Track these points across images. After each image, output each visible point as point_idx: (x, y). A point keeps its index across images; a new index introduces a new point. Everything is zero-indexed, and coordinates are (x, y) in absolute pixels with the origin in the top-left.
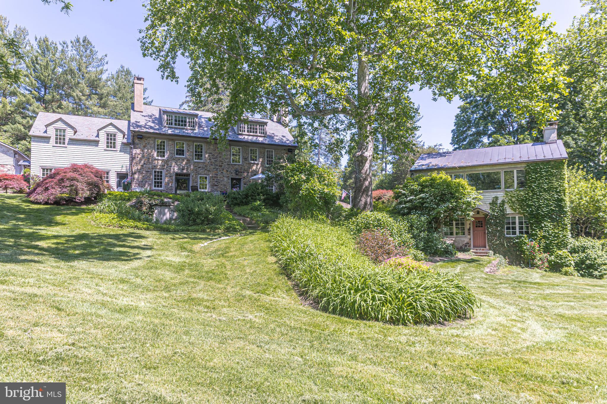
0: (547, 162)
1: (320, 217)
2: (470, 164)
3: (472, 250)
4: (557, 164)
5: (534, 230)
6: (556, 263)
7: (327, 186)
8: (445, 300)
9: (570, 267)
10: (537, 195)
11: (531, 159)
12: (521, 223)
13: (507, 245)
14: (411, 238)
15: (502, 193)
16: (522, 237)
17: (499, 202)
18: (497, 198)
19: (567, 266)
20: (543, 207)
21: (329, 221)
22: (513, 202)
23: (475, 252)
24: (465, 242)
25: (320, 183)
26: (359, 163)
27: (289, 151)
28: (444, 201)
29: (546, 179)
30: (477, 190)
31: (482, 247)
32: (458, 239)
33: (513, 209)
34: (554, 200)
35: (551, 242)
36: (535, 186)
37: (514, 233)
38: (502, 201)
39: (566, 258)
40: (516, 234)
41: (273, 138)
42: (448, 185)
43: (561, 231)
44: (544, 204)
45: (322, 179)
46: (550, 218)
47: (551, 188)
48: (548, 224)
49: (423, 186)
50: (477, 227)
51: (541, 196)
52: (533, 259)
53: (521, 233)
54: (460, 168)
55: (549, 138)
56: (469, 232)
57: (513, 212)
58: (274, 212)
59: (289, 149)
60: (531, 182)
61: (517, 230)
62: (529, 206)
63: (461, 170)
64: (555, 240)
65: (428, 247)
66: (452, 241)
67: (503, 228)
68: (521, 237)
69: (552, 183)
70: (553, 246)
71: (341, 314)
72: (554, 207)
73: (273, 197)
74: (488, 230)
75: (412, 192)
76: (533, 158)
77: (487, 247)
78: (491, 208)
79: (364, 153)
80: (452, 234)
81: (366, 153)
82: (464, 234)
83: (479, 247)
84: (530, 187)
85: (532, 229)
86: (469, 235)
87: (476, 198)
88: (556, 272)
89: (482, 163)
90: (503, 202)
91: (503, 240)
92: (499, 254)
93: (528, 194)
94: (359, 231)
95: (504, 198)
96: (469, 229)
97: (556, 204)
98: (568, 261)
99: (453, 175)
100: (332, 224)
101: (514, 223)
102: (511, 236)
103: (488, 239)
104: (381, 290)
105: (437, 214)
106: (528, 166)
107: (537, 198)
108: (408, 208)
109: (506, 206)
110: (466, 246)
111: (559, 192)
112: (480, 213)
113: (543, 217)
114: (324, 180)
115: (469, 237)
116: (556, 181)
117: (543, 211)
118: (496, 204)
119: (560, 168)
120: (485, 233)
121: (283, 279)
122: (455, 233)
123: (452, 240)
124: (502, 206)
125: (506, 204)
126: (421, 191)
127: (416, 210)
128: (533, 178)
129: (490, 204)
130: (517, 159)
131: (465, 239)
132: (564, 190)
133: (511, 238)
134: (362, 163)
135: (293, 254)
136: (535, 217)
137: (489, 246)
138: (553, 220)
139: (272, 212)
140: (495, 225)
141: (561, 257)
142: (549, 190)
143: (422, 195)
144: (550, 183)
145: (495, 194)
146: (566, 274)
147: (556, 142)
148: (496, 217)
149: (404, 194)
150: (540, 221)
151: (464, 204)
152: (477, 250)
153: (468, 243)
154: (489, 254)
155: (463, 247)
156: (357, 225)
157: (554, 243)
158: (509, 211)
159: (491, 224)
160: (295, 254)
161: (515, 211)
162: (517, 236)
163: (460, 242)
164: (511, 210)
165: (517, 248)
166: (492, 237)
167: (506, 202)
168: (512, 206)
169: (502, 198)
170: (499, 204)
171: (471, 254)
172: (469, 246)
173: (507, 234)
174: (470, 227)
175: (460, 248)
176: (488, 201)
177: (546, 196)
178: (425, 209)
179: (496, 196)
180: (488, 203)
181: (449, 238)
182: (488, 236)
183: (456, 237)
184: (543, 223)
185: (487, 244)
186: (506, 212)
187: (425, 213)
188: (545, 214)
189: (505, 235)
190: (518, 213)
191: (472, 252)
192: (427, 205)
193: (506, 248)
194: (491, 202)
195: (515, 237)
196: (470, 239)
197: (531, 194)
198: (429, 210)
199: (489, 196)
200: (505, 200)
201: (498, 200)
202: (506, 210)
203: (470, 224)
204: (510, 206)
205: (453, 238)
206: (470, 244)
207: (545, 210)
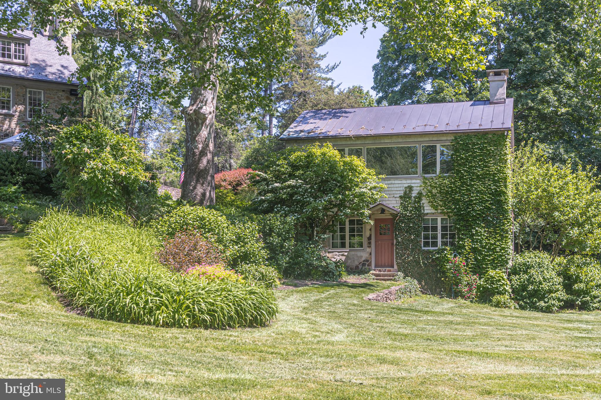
0: (482, 134)
1: (116, 213)
2: (372, 133)
3: (371, 272)
4: (496, 138)
5: (462, 239)
6: (486, 290)
7: (128, 164)
8: (231, 304)
9: (503, 294)
10: (468, 186)
11: (461, 128)
12: (444, 228)
13: (423, 263)
14: (263, 248)
15: (418, 181)
16: (445, 250)
17: (413, 195)
18: (410, 188)
19: (500, 293)
20: (475, 204)
21: (130, 221)
22: (434, 196)
23: (376, 275)
24: (363, 259)
25: (116, 159)
26: (193, 124)
27: (72, 94)
28: (325, 192)
29: (480, 160)
30: (378, 174)
31: (388, 266)
32: (353, 253)
33: (433, 206)
34: (490, 194)
35: (484, 259)
36: (465, 171)
37: (435, 244)
38: (418, 193)
39: (499, 280)
40: (436, 246)
41: (44, 69)
42: (333, 166)
43: (499, 240)
44: (476, 199)
45: (120, 153)
46: (484, 220)
47: (487, 174)
48: (481, 230)
49: (294, 167)
50: (380, 234)
51: (472, 186)
52: (457, 284)
53: (444, 244)
54: (358, 137)
55: (496, 95)
56: (370, 243)
57: (434, 211)
58: (41, 205)
59: (72, 90)
60: (460, 165)
61: (439, 240)
62: (456, 202)
63: (359, 142)
64: (490, 255)
65: (296, 264)
66: (344, 258)
67: (418, 236)
68: (443, 250)
69: (489, 167)
70: (487, 264)
71: (110, 318)
72: (490, 204)
73: (40, 178)
74: (397, 239)
75: (278, 177)
76: (464, 127)
77: (396, 267)
78: (401, 203)
79: (201, 108)
80: (343, 245)
81: (204, 107)
82: (362, 246)
83: (384, 266)
84: (458, 172)
85: (459, 238)
86: (370, 247)
87: (375, 188)
88: (485, 302)
89: (391, 132)
90: (420, 194)
91: (418, 255)
92: (412, 276)
93: (454, 184)
94: (172, 235)
95: (422, 188)
96: (370, 238)
97: (492, 199)
98: (501, 285)
99: (347, 150)
100: (135, 225)
101: (435, 229)
102: (431, 248)
103: (397, 253)
104: (156, 293)
105: (313, 211)
106: (456, 139)
107: (467, 189)
108: (270, 202)
109: (424, 201)
110: (364, 265)
111: (498, 181)
112: (386, 212)
113: (475, 219)
114: (123, 155)
115: (368, 250)
116: (494, 164)
117: (474, 210)
118: (410, 198)
119: (500, 144)
120: (393, 244)
121: (45, 289)
122: (347, 244)
123: (343, 255)
124: (419, 202)
125: (423, 198)
126: (291, 176)
127: (282, 206)
128: (462, 158)
129: (401, 197)
130: (442, 128)
131: (363, 254)
132: (505, 179)
133: (429, 252)
134: (198, 125)
135: (58, 258)
136: (463, 219)
138: (488, 224)
139: (37, 204)
140: (406, 232)
141: (491, 280)
142: (484, 178)
143: (292, 182)
144: (486, 166)
145: (409, 181)
146: (498, 305)
147: (505, 102)
148: (409, 219)
149: (265, 179)
150: (471, 225)
151: (355, 197)
152: (380, 271)
153: (367, 261)
154: (397, 277)
155: (360, 267)
156: (170, 226)
157: (489, 260)
158: (428, 209)
159: (400, 230)
160: (61, 258)
161: (437, 209)
162: (438, 249)
163: (356, 258)
164: (430, 208)
165: (439, 268)
166: (402, 250)
167: (423, 196)
168: (432, 202)
169: (419, 188)
170: (414, 197)
171: (370, 277)
172: (368, 266)
173: (424, 246)
174: (371, 235)
175: (355, 269)
176: (398, 192)
177: (479, 188)
178: (296, 205)
179: (409, 185)
180: (398, 196)
181: (338, 252)
182: (397, 248)
183: (350, 250)
184: (475, 228)
185: (395, 262)
186: (424, 210)
187: (296, 210)
188: (478, 214)
189: (421, 247)
190: (441, 213)
191: (372, 274)
192: (299, 198)
193: (422, 267)
194: (403, 195)
195: (436, 250)
196: (370, 254)
197: (458, 184)
198: (301, 206)
199: (400, 185)
200: (423, 192)
201: (413, 192)
202: (424, 207)
203: (370, 230)
204: (429, 202)
205: (346, 252)
206: (371, 262)
207: (477, 208)
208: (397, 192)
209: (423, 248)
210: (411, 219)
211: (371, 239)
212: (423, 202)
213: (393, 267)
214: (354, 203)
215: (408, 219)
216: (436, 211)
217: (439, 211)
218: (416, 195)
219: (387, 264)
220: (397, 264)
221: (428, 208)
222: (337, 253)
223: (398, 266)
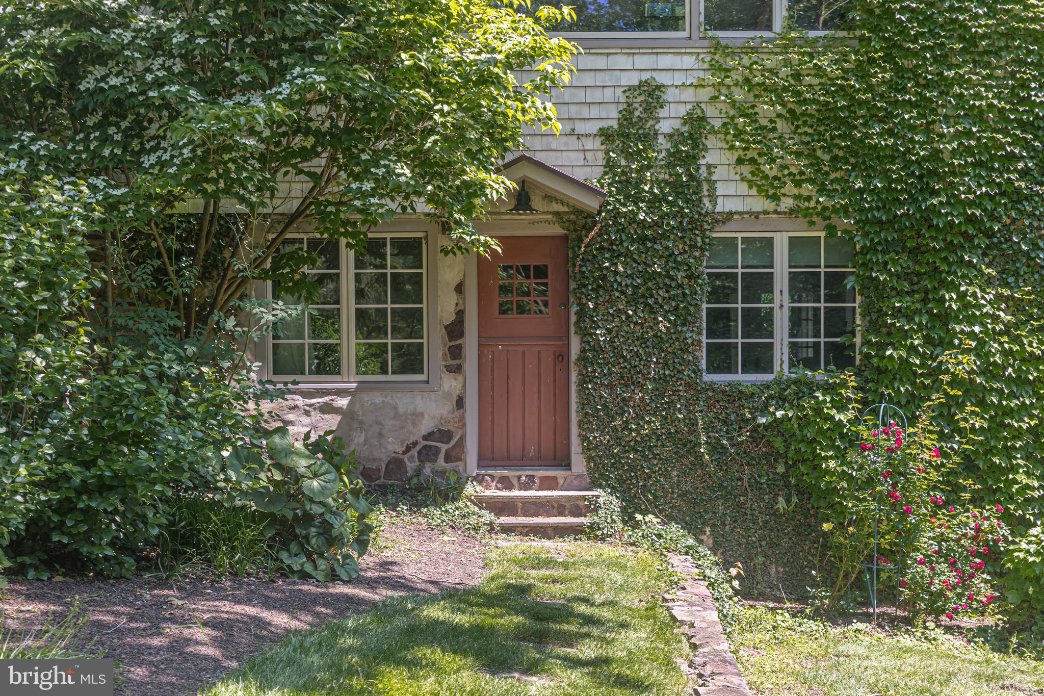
3: (468, 489)
12: (804, 286)
13: (715, 448)
15: (688, 63)
16: (812, 386)
17: (665, 127)
18: (652, 94)
20: (957, 172)
22: (763, 132)
23: (495, 507)
24: (426, 426)
31: (542, 461)
32: (377, 398)
33: (758, 181)
37: (760, 359)
38: (689, 119)
40: (769, 369)
44: (963, 151)
46: (998, 250)
48: (981, 298)
50: (504, 310)
51: (945, 87)
53: (804, 357)
56: (456, 352)
57: (759, 204)
61: (781, 340)
65: (103, 488)
66: (332, 421)
67: (686, 318)
68: (806, 388)
74: (585, 334)
77: (579, 464)
78: (610, 165)
80: (328, 363)
82: (417, 368)
83: (524, 461)
86: (456, 370)
91: (687, 408)
95: (705, 94)
96: (455, 330)
101: (760, 286)
102: (744, 379)
103: (586, 401)
109: (717, 157)
110: (427, 454)
112: (539, 204)
113: (956, 241)
115: (451, 384)
117: (954, 201)
118: (649, 138)
120: (562, 356)
122: (348, 359)
123: (327, 409)
124: (690, 159)
125: (712, 142)
129: (606, 135)
131: (426, 405)
133: (735, 395)
136: (901, 245)
137: (588, 448)
138: (1012, 266)
140: (633, 301)
145: (642, 62)
148: (648, 240)
150: (936, 274)
152: (506, 483)
153: (444, 435)
154: (595, 518)
155: (411, 466)
158: (731, 194)
159: (606, 290)
161: (775, 198)
162: (778, 382)
163: (390, 423)
164: (743, 188)
165: (781, 469)
166: (611, 387)
167: (713, 131)
168: (753, 161)
169: (689, 95)
170: (670, 136)
171: (473, 520)
172: (448, 459)
173: (712, 369)
174: (460, 314)
175: (388, 475)
176: (594, 112)
177: (978, 96)
178: (100, 126)
179: (645, 76)
180: (593, 128)
181: (306, 394)
182: (584, 380)
183: (363, 386)
184: (955, 287)
185: (575, 441)
186: (713, 198)
187: (95, 155)
188: (971, 219)
189: (698, 371)
190: (791, 212)
191: (480, 502)
192: (114, 81)
193: (703, 465)
194: (615, 124)
195: (768, 386)
196: (460, 403)
197: (881, 75)
198: (128, 135)
199: (600, 79)
200: (710, 111)
201: (662, 113)
202: (712, 184)
203: (459, 289)
204: (740, 161)
205: (340, 393)
206: (462, 440)
207: (969, 190)
208: (585, 112)
209: (708, 378)
210: (654, 240)
211: (461, 335)
212: (710, 158)
213: (568, 466)
214: (432, 131)
215: (643, 240)
216: (770, 205)
217: (787, 203)
218: (677, 124)
219: (532, 451)
220: (586, 450)
221: (731, 189)
222: (299, 401)
223: (589, 459)
